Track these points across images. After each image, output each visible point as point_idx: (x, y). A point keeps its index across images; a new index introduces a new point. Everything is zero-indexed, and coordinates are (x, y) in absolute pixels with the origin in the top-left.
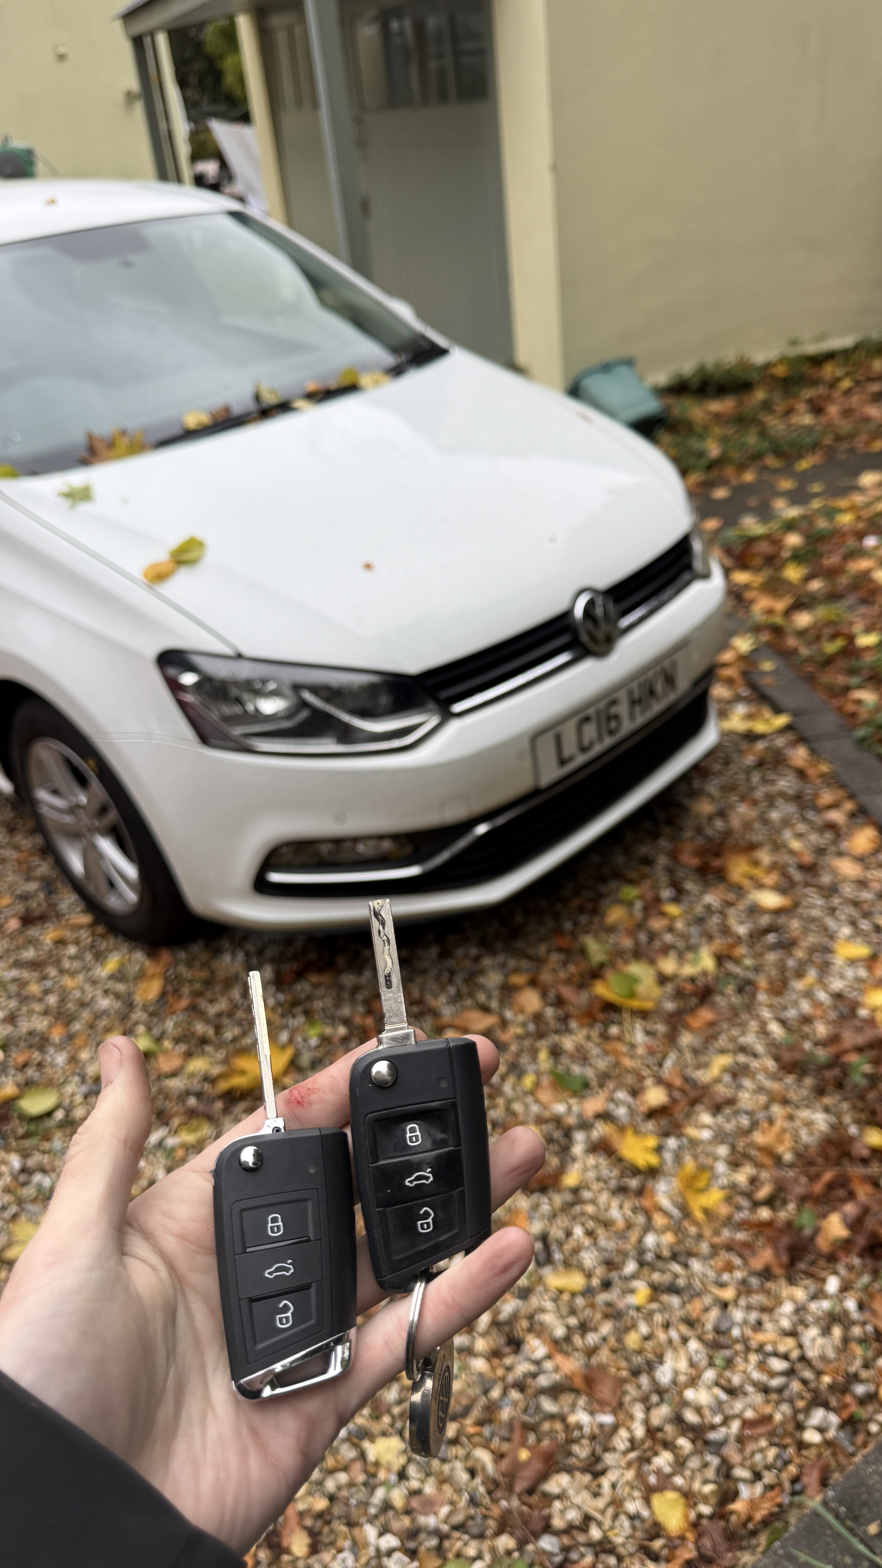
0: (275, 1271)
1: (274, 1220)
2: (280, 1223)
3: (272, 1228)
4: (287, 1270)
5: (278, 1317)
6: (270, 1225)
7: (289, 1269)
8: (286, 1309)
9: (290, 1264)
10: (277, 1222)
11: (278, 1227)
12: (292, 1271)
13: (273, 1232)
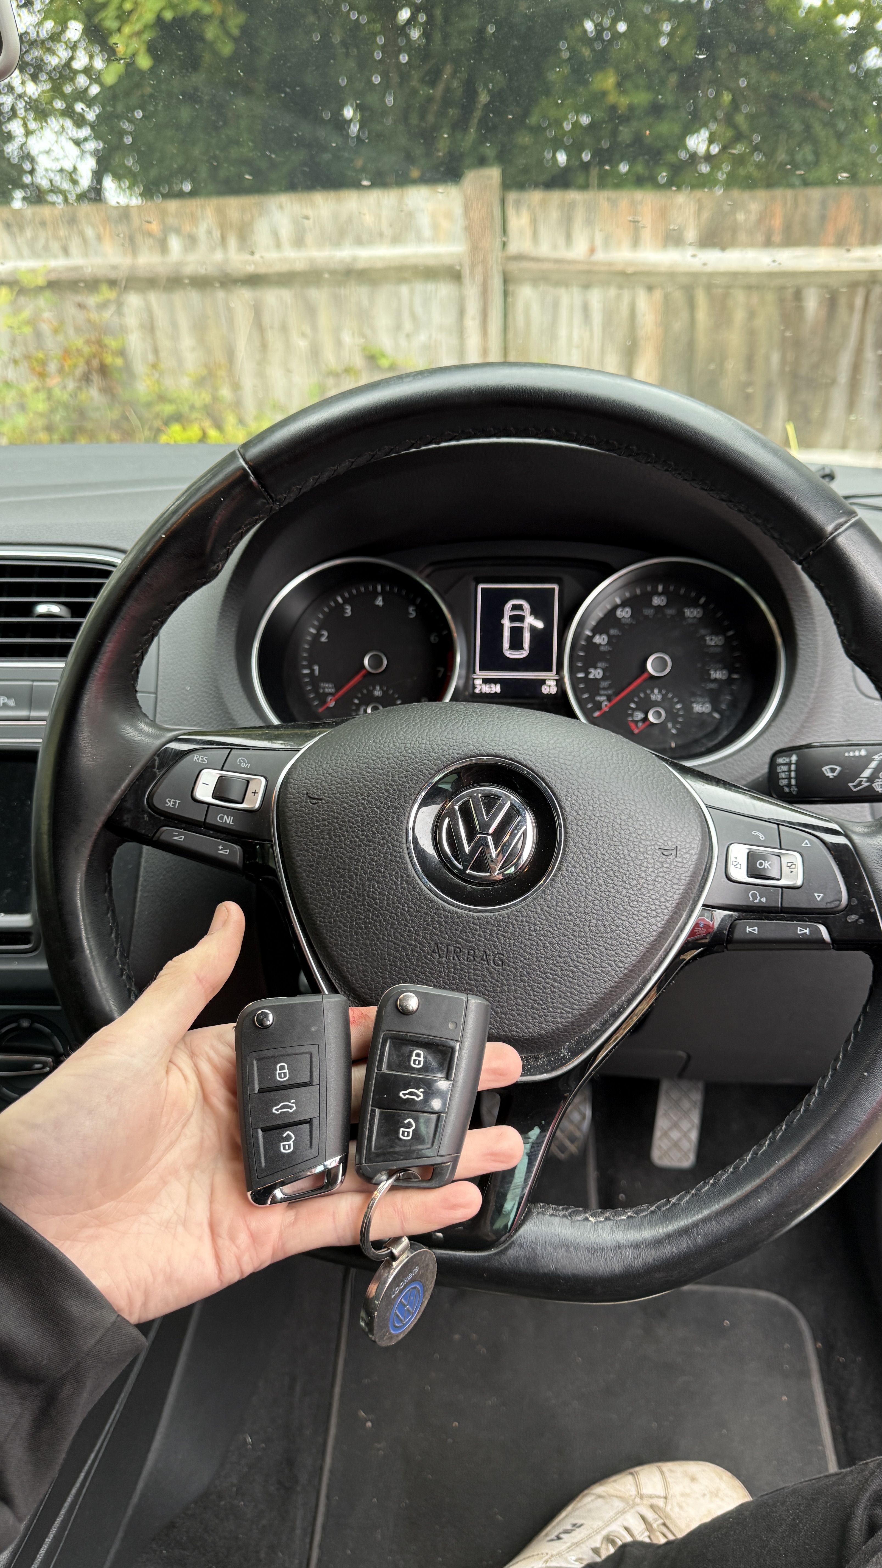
0: (281, 1108)
1: (282, 1068)
2: (286, 1071)
3: (280, 1074)
4: (291, 1107)
5: (282, 1144)
6: (278, 1071)
7: (293, 1107)
8: (288, 1138)
9: (293, 1103)
10: (284, 1069)
11: (285, 1074)
12: (295, 1108)
13: (280, 1077)
